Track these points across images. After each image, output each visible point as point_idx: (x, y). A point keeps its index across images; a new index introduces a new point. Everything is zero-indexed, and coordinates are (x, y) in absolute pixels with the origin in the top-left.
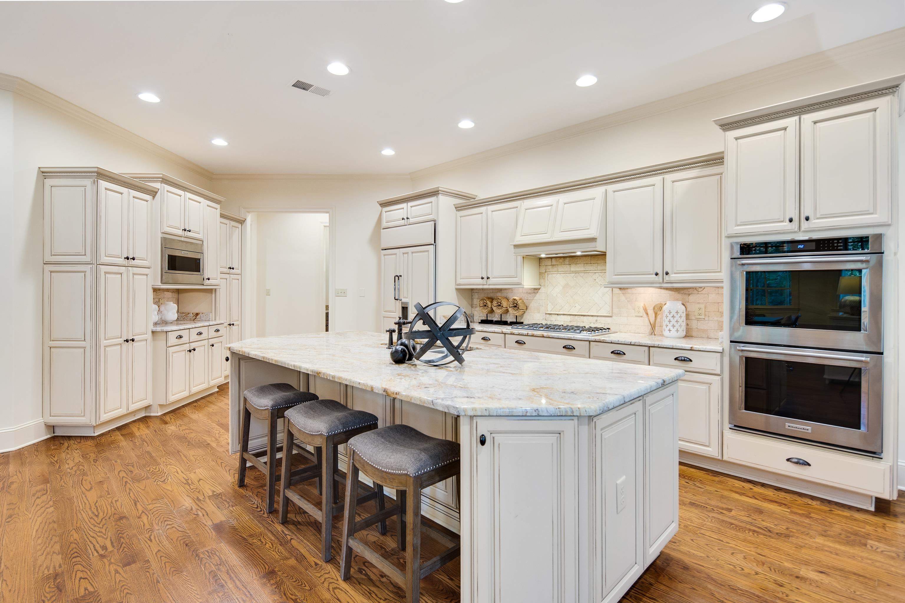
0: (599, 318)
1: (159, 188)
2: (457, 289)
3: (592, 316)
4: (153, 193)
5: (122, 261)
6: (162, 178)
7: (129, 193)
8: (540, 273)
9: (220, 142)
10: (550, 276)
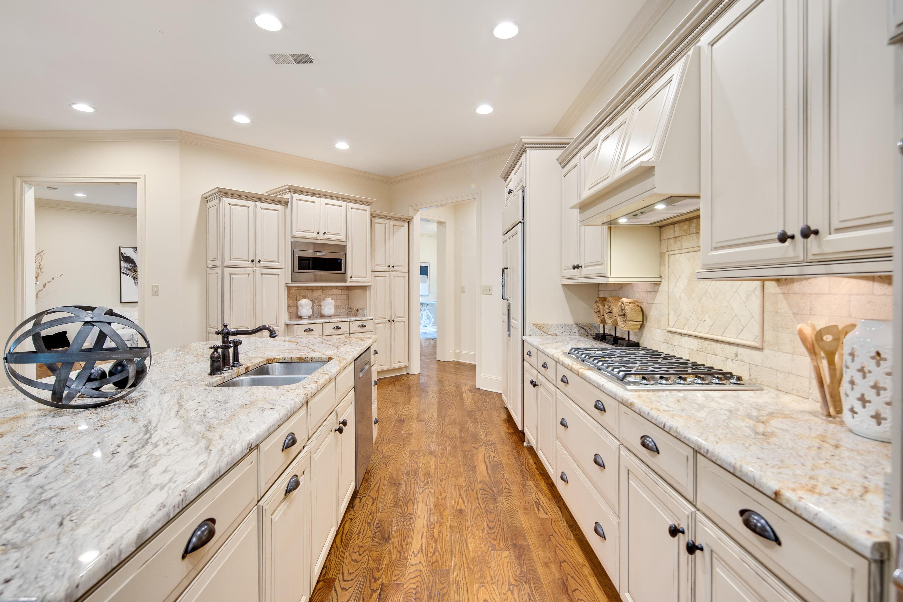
0: (741, 350)
1: (289, 198)
2: (564, 285)
3: (730, 343)
4: (285, 203)
5: (248, 263)
6: (290, 189)
7: (256, 206)
8: (661, 253)
9: (342, 145)
10: (672, 257)
